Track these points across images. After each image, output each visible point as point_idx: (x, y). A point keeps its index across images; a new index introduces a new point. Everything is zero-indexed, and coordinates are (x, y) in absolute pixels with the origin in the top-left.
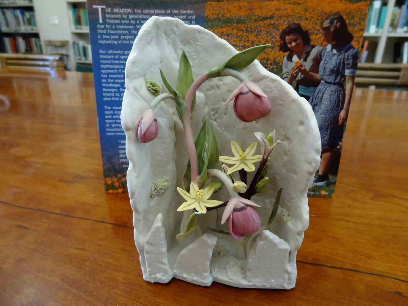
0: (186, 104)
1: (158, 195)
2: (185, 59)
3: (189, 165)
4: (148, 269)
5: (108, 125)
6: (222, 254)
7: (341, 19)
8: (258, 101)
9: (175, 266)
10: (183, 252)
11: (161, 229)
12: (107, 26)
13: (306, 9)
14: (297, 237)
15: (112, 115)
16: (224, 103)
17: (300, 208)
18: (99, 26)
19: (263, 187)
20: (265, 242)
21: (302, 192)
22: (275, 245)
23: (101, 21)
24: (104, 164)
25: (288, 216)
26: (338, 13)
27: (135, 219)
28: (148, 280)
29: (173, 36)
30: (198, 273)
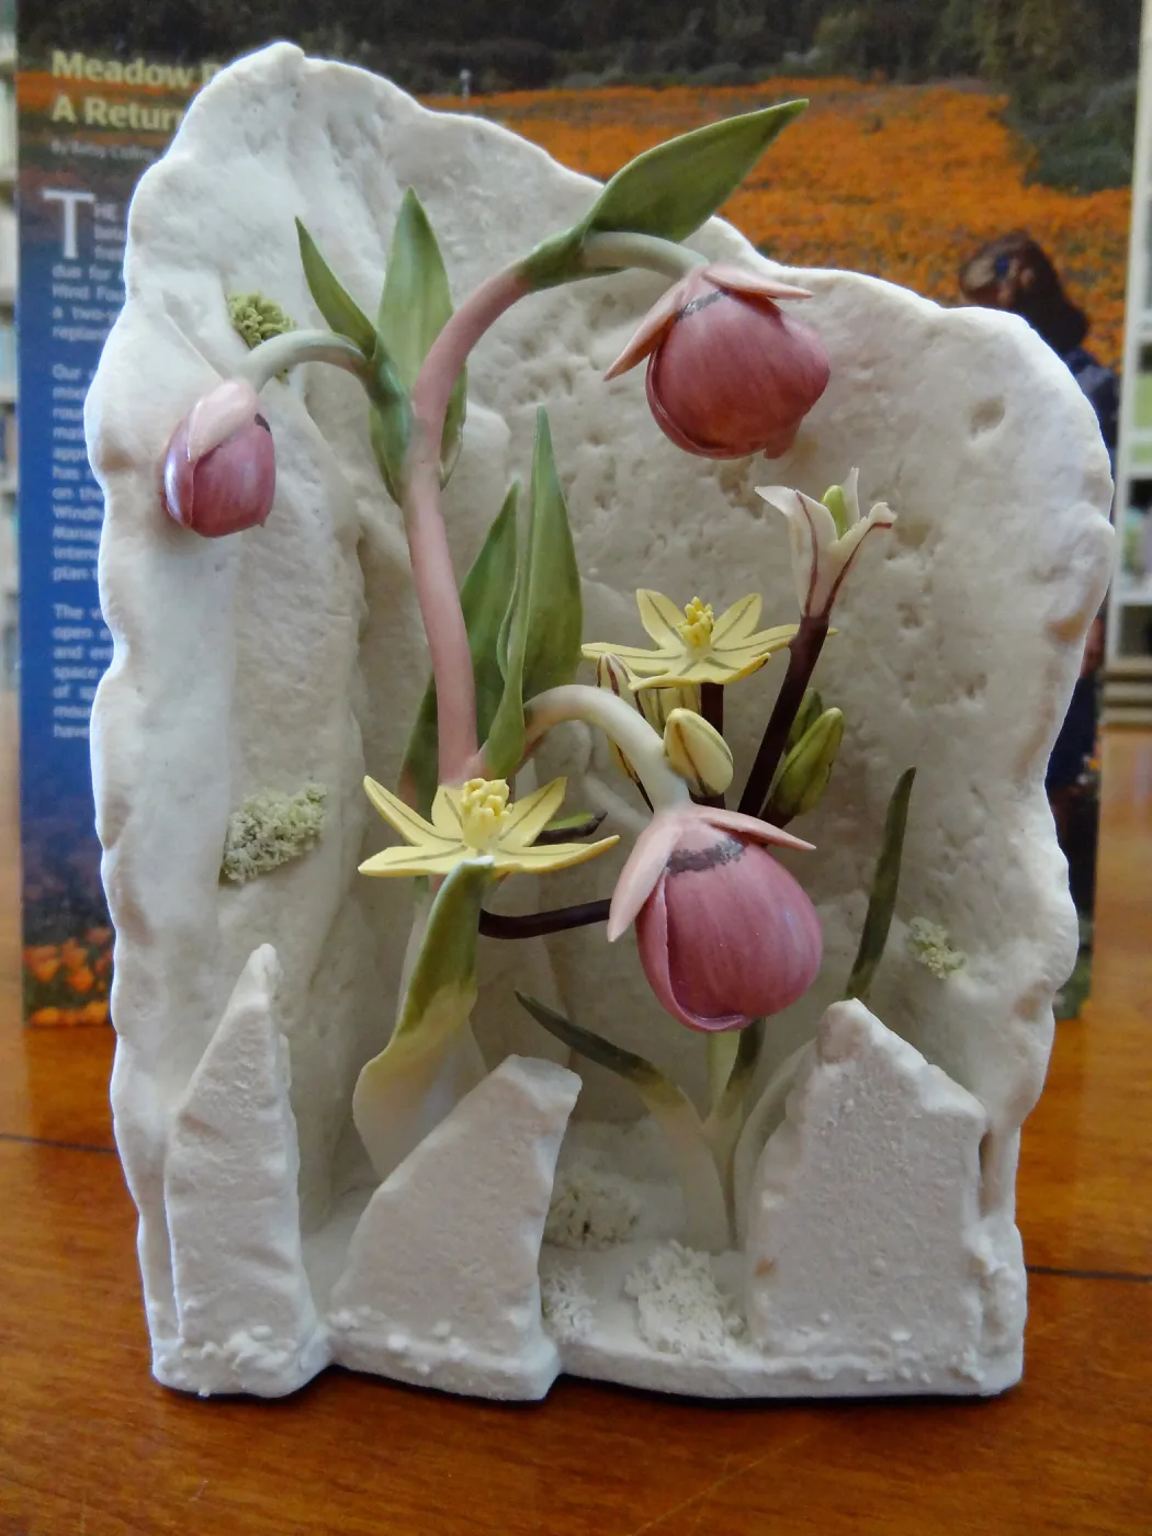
0: (418, 409)
1: (264, 873)
2: (417, 225)
3: (430, 713)
4: (183, 1303)
5: (62, 692)
6: (601, 1227)
7: (1033, 256)
8: (764, 325)
9: (342, 1284)
10: (389, 1186)
11: (267, 1029)
12: (96, 273)
13: (896, 222)
14: (1020, 1028)
15: (87, 644)
16: (593, 452)
17: (1015, 862)
18: (59, 271)
19: (815, 769)
20: (850, 1066)
21: (1021, 769)
22: (903, 1086)
23: (70, 250)
24: (29, 879)
25: (950, 946)
26: (1020, 234)
27: (127, 977)
28: (181, 1379)
29: (364, 152)
30: (476, 1317)
